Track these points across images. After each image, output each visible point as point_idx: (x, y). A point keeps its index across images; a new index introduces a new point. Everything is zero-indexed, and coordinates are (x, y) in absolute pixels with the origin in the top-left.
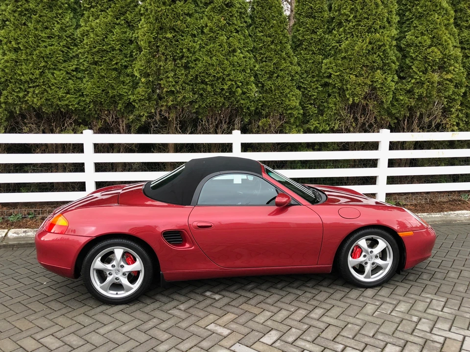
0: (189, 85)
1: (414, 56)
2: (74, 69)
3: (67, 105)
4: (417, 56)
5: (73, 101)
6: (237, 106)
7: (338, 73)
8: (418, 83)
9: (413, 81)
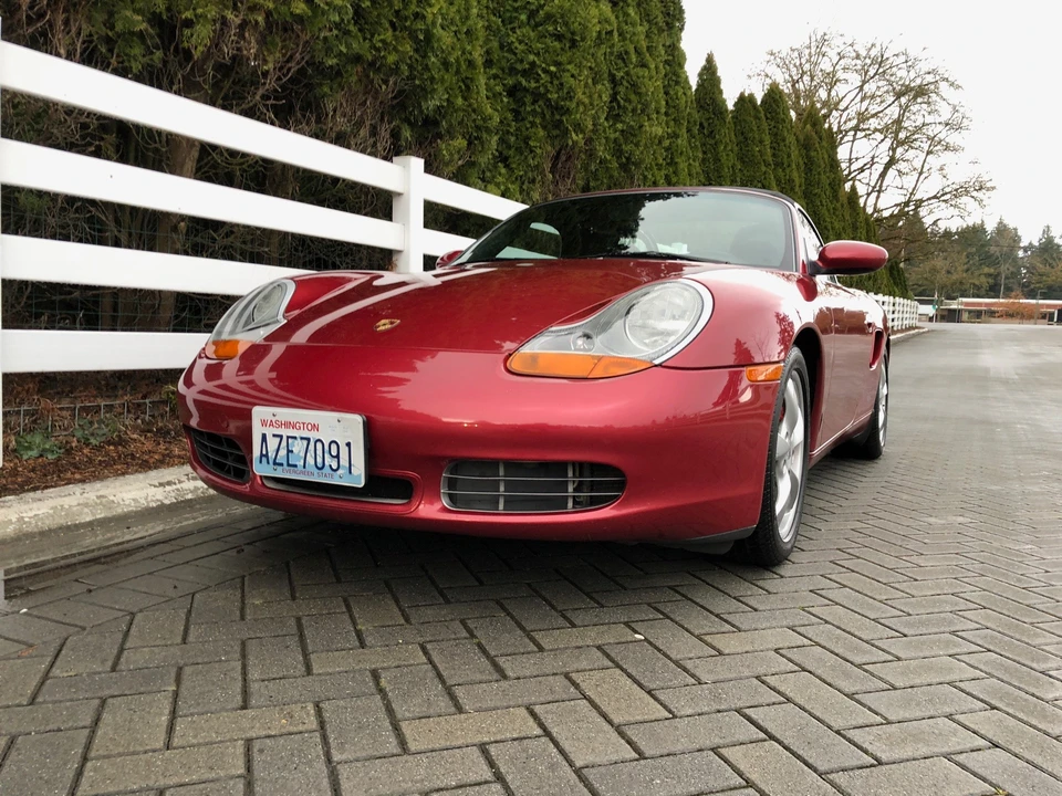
1: (619, 75)
4: (623, 77)
6: (417, 82)
7: (553, 68)
8: (622, 131)
9: (619, 126)
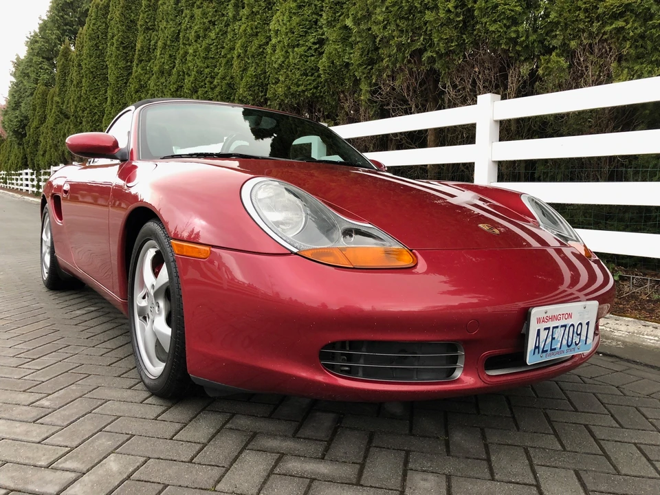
0: (407, 19)
2: (316, 41)
3: (304, 91)
5: (310, 84)
